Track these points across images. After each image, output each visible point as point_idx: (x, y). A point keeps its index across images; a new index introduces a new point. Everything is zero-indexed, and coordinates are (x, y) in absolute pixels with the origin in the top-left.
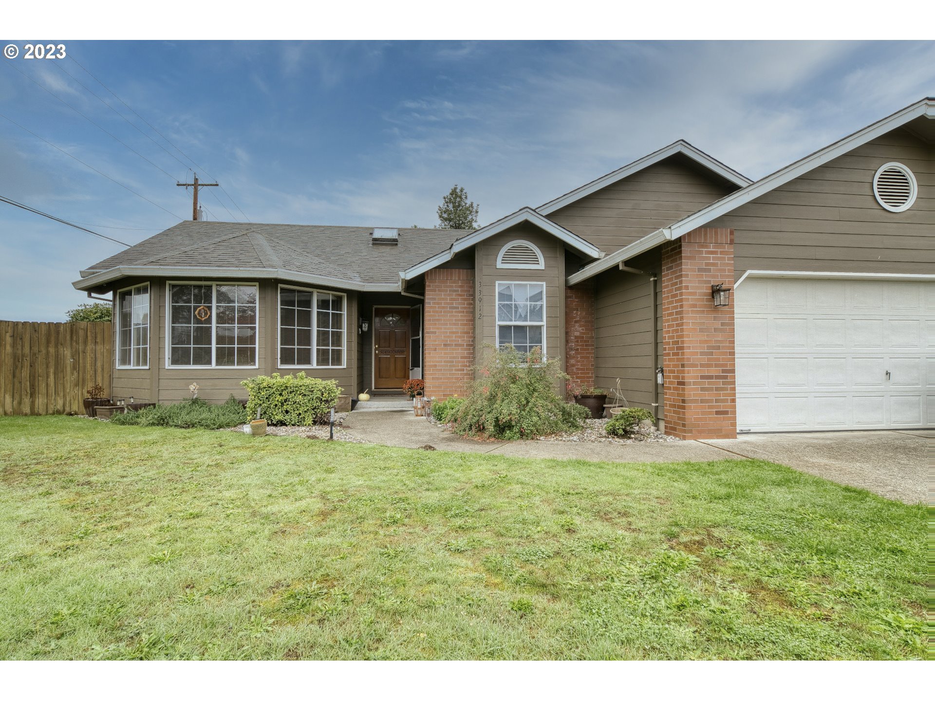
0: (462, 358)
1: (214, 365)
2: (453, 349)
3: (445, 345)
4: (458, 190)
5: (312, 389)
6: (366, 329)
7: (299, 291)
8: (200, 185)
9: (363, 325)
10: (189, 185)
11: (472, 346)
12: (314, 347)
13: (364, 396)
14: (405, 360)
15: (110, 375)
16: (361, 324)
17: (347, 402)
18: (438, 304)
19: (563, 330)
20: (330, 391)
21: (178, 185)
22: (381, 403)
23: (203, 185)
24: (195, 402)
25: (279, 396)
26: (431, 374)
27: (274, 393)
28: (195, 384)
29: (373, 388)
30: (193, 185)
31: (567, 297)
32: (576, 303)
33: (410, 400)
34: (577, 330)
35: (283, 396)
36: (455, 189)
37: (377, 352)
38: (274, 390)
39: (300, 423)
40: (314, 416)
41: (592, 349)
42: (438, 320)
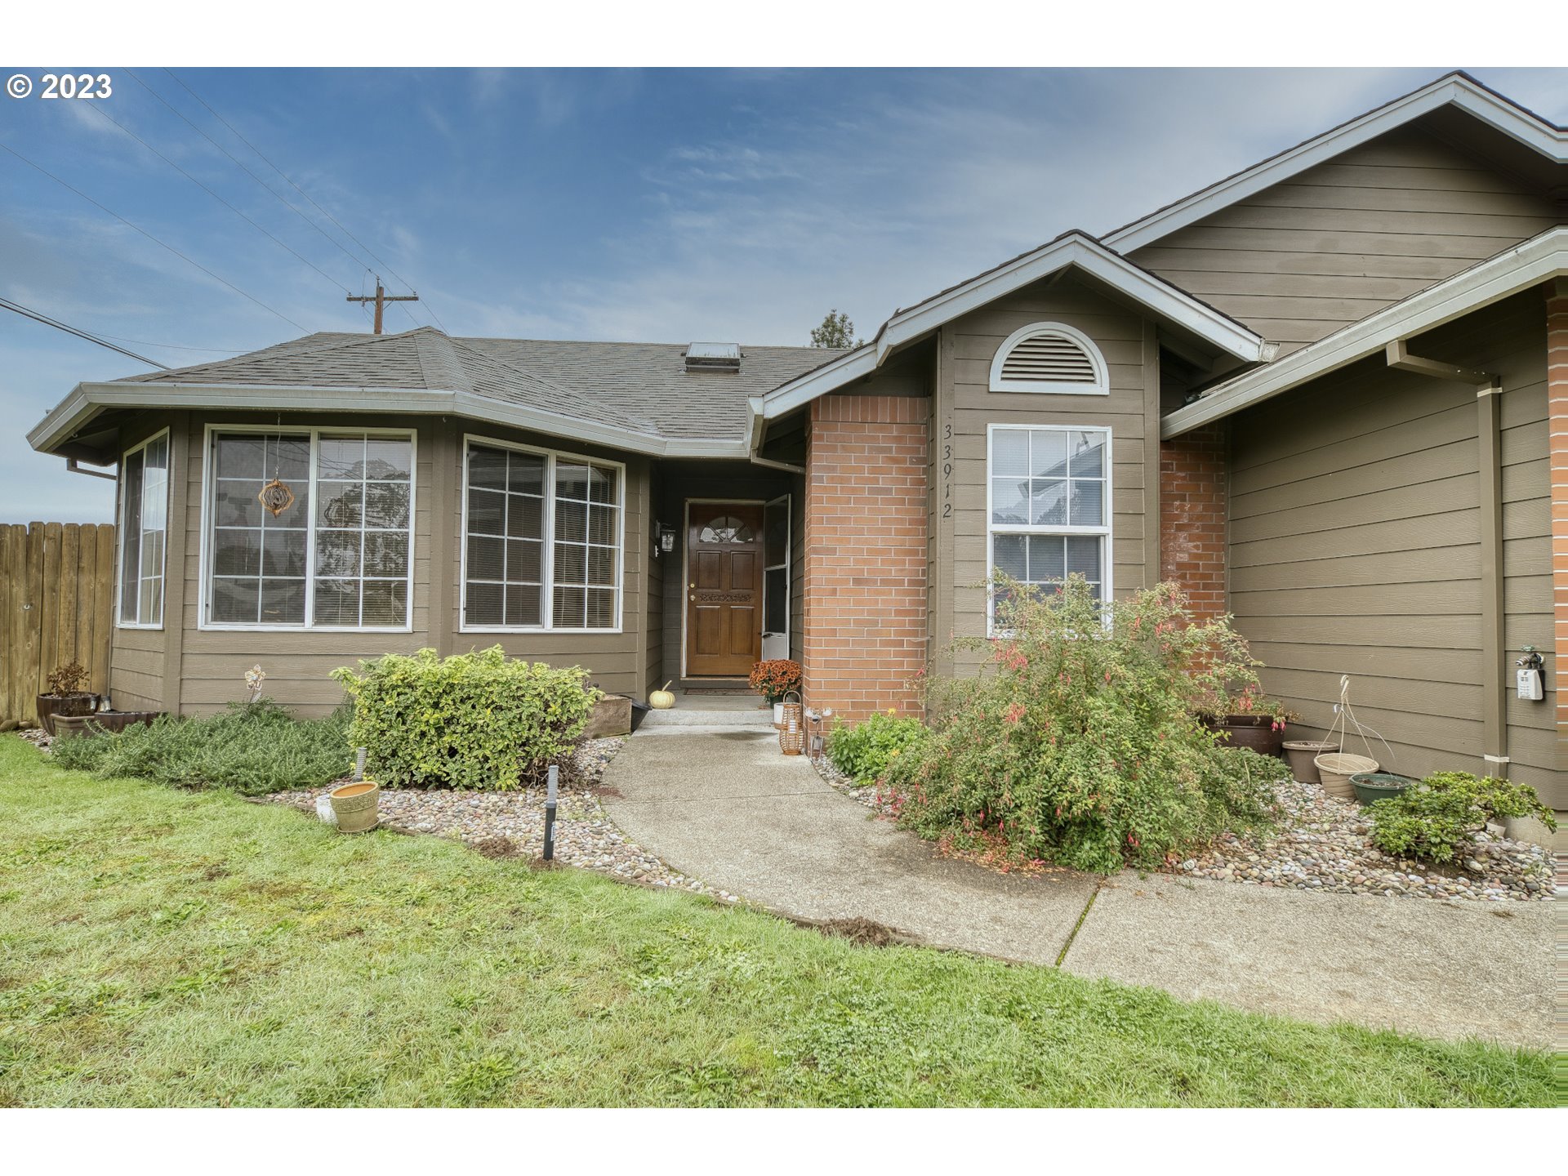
0: (898, 613)
1: (309, 624)
2: (878, 593)
3: (857, 581)
4: (837, 320)
5: (520, 693)
6: (670, 547)
7: (515, 455)
8: (385, 299)
9: (664, 538)
10: (367, 299)
11: (925, 584)
12: (549, 585)
13: (661, 697)
14: (752, 615)
15: (108, 642)
16: (658, 535)
17: (622, 711)
18: (842, 480)
19: (1155, 547)
20: (567, 698)
21: (349, 299)
22: (701, 713)
23: (391, 299)
24: (254, 711)
25: (430, 711)
26: (823, 653)
27: (417, 701)
28: (258, 668)
29: (684, 674)
30: (374, 299)
31: (1163, 467)
32: (1180, 482)
33: (765, 708)
34: (1185, 548)
35: (442, 710)
36: (833, 317)
37: (693, 597)
38: (419, 692)
39: (484, 783)
40: (524, 766)
41: (1219, 596)
42: (841, 520)
